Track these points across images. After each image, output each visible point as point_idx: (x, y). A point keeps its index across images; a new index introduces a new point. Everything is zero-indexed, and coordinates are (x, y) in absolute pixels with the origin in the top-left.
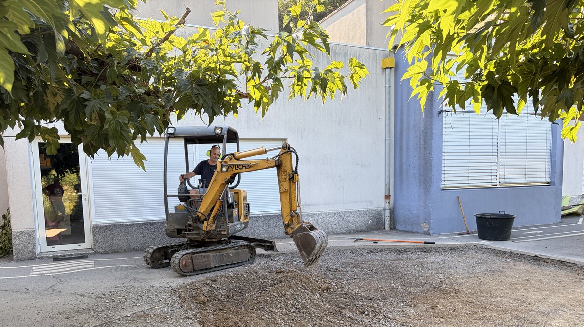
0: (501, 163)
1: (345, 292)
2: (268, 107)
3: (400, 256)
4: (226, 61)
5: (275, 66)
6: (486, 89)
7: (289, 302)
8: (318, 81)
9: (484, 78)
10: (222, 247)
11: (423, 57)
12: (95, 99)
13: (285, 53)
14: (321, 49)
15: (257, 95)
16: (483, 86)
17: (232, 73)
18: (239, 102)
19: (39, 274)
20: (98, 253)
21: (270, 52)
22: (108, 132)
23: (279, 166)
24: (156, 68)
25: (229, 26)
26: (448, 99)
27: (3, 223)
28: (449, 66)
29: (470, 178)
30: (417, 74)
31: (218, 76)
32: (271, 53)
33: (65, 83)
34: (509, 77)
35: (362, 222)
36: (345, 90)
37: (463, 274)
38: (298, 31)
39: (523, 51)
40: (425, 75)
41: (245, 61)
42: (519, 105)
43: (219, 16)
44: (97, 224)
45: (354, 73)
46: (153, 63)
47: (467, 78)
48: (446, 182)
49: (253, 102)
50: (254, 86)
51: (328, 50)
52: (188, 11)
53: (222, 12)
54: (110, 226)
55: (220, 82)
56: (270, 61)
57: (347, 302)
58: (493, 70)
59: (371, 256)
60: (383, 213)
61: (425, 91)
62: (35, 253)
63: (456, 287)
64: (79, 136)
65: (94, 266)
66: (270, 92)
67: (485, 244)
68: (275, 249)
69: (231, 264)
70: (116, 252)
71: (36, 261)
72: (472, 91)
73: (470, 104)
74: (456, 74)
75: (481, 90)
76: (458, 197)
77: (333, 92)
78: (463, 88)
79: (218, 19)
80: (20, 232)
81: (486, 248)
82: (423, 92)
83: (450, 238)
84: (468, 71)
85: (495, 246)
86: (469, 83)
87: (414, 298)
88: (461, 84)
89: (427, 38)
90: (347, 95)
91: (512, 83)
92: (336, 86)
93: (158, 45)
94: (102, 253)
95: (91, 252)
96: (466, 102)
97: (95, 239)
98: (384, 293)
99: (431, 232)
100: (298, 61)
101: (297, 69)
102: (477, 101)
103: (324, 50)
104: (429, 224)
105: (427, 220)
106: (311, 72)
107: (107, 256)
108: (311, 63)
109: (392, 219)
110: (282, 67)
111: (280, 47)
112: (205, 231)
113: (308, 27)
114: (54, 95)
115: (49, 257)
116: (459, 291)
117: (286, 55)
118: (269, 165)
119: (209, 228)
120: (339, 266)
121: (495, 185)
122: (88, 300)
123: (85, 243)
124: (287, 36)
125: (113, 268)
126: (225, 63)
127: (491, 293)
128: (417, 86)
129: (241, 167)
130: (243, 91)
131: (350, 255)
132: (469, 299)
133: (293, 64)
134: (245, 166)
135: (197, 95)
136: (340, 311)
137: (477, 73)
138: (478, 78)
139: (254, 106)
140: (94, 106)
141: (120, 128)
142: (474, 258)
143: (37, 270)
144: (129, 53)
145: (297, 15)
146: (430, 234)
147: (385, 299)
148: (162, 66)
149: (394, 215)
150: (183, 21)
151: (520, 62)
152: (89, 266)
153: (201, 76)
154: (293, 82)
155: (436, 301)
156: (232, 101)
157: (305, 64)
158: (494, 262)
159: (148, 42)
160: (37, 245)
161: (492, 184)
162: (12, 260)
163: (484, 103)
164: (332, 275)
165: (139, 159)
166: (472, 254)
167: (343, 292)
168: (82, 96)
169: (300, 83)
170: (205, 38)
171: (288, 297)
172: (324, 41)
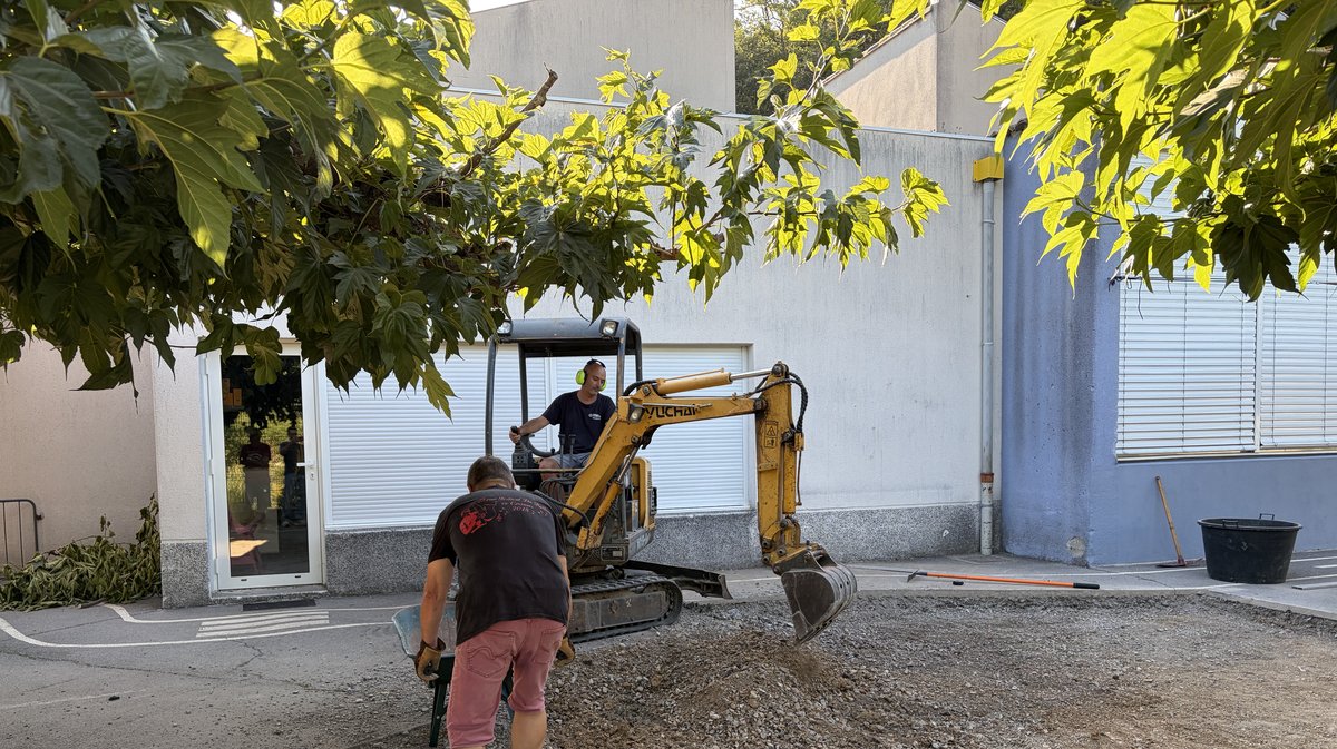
0: (1263, 400)
1: (887, 696)
2: (719, 278)
3: (1015, 616)
4: (633, 183)
5: (737, 190)
6: (1222, 234)
7: (756, 715)
8: (832, 220)
9: (1217, 208)
10: (609, 587)
11: (1073, 162)
12: (356, 267)
13: (758, 162)
14: (839, 150)
15: (695, 253)
16: (1217, 226)
17: (642, 208)
18: (657, 269)
19: (214, 637)
20: (336, 595)
21: (727, 160)
22: (381, 337)
23: (761, 412)
24: (483, 199)
25: (635, 106)
26: (1132, 257)
27: (141, 527)
28: (1134, 183)
29: (1186, 435)
30: (1059, 201)
31: (613, 214)
32: (730, 163)
33: (296, 236)
34: (1277, 207)
35: (925, 536)
36: (893, 239)
37: (1170, 661)
38: (788, 114)
39: (1309, 148)
40: (1077, 203)
41: (672, 181)
42: (1302, 270)
43: (615, 84)
44: (336, 531)
45: (913, 202)
46: (477, 188)
47: (1177, 209)
48: (1127, 445)
49: (688, 268)
50: (690, 235)
51: (856, 153)
52: (553, 77)
53: (618, 76)
54: (363, 536)
55: (618, 227)
56: (726, 180)
57: (891, 718)
58: (1240, 191)
59: (948, 615)
60: (976, 515)
61: (1077, 239)
62: (207, 591)
63: (1152, 692)
64: (319, 345)
65: (328, 622)
66: (724, 245)
67: (1223, 591)
68: (724, 592)
69: (628, 626)
70: (375, 592)
71: (210, 608)
72: (1191, 239)
73: (1186, 266)
74: (1153, 200)
75: (1211, 236)
76: (1157, 479)
77: (866, 245)
78: (1167, 232)
79: (613, 89)
80: (178, 545)
81: (1227, 602)
82: (1072, 242)
83: (1137, 576)
84: (1179, 194)
85: (1249, 598)
86: (1183, 221)
87: (1050, 714)
88: (1163, 222)
89: (1083, 125)
90: (897, 251)
91: (1284, 220)
92: (873, 232)
93: (488, 151)
94: (343, 595)
95: (321, 592)
96: (1175, 262)
97: (330, 564)
98: (979, 700)
99: (1090, 560)
100: (788, 177)
101: (784, 196)
102: (1201, 260)
103: (846, 153)
104: (1086, 542)
105: (1080, 532)
106: (816, 200)
107: (355, 600)
108: (816, 181)
109: (997, 527)
110: (753, 192)
111: (748, 148)
112: (581, 550)
113: (810, 104)
114: (273, 261)
115: (235, 602)
116: (1160, 701)
117: (761, 166)
118: (737, 409)
119: (590, 544)
120: (871, 637)
121: (1249, 451)
122: (319, 697)
123: (308, 571)
124: (765, 126)
125: (368, 628)
126: (630, 186)
127: (1239, 709)
128: (1060, 228)
129: (671, 412)
130: (667, 246)
131: (897, 611)
132: (1184, 722)
133: (776, 185)
134: (681, 411)
135: (568, 258)
136: (874, 740)
137: (1201, 197)
138: (1204, 209)
139: (690, 278)
140: (353, 281)
141: (407, 326)
142: (1195, 625)
143: (211, 628)
144: (429, 170)
145: (788, 80)
146: (1088, 567)
147: (979, 715)
148: (496, 195)
149: (1001, 518)
150: (541, 99)
151: (1303, 172)
152: (317, 622)
153: (578, 216)
154: (775, 223)
155: (1103, 722)
156: (641, 269)
157: (804, 185)
158: (1246, 635)
159: (469, 145)
160: (211, 574)
161: (1241, 448)
162: (159, 606)
163: (1219, 265)
164: (856, 656)
165: (440, 392)
166: (1192, 613)
167: (882, 696)
168: (332, 261)
169: (791, 226)
170: (589, 135)
171: (755, 703)
172: (848, 134)
